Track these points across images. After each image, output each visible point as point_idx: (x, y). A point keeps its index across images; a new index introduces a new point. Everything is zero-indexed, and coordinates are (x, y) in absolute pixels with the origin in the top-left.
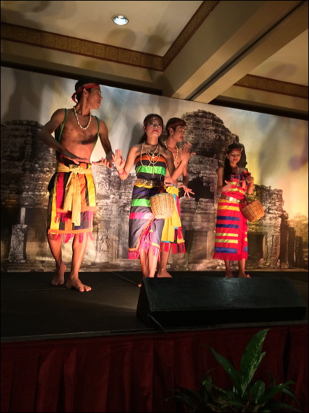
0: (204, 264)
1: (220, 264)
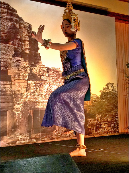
0: (5, 140)
1: (19, 139)
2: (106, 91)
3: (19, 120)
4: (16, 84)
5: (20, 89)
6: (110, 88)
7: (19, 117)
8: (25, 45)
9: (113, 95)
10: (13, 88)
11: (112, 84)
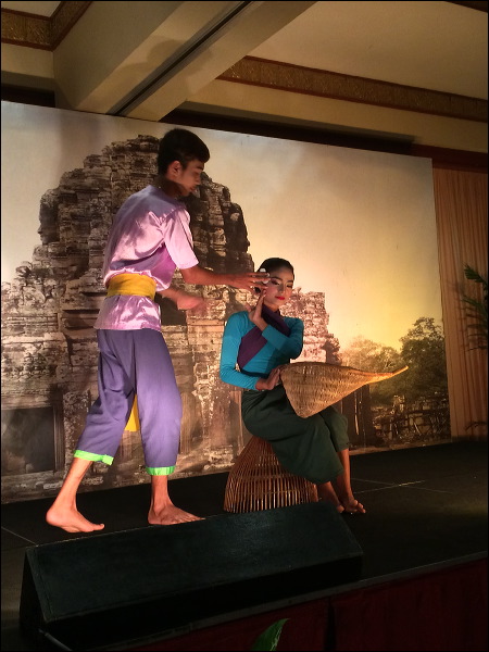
1: (210, 460)
2: (417, 339)
3: (207, 415)
4: (199, 330)
5: (208, 341)
6: (425, 331)
7: (207, 407)
8: (215, 238)
9: (433, 348)
10: (191, 340)
11: (431, 321)
